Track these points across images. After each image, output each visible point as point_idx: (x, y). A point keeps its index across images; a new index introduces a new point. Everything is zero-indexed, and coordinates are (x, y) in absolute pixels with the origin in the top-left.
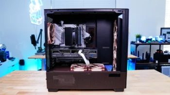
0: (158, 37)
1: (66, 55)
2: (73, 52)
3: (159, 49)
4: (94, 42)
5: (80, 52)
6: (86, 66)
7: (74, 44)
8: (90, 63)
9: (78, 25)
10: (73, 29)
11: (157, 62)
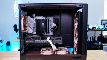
0: (100, 26)
1: (37, 41)
2: (42, 39)
3: (101, 34)
4: (59, 30)
5: (48, 39)
6: (53, 50)
7: (43, 32)
8: (56, 47)
9: (46, 17)
10: (43, 20)
11: (100, 43)
